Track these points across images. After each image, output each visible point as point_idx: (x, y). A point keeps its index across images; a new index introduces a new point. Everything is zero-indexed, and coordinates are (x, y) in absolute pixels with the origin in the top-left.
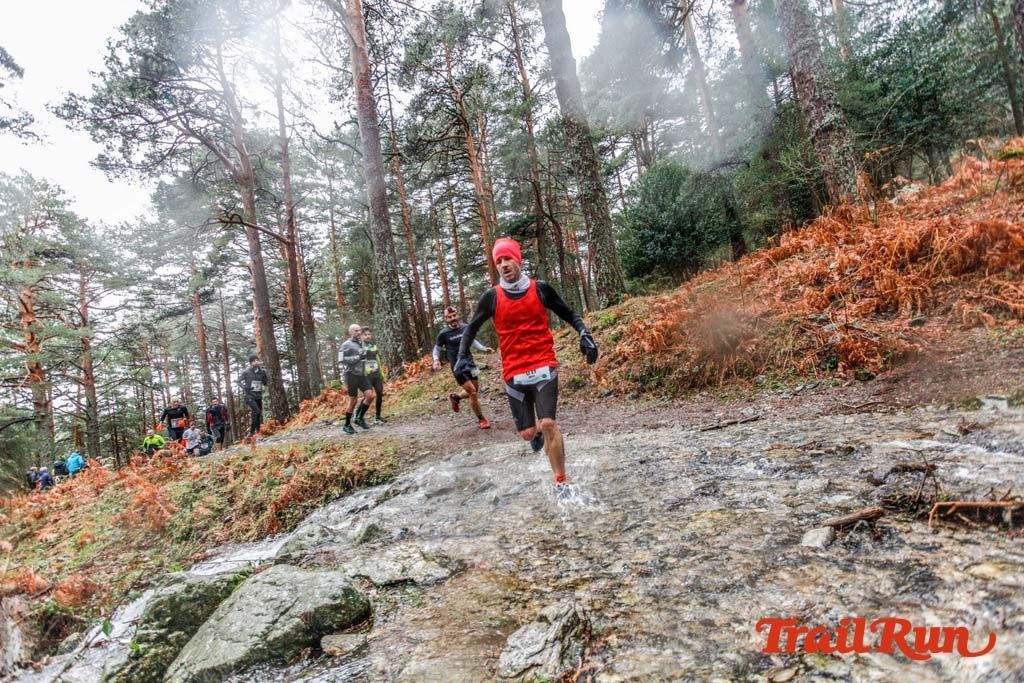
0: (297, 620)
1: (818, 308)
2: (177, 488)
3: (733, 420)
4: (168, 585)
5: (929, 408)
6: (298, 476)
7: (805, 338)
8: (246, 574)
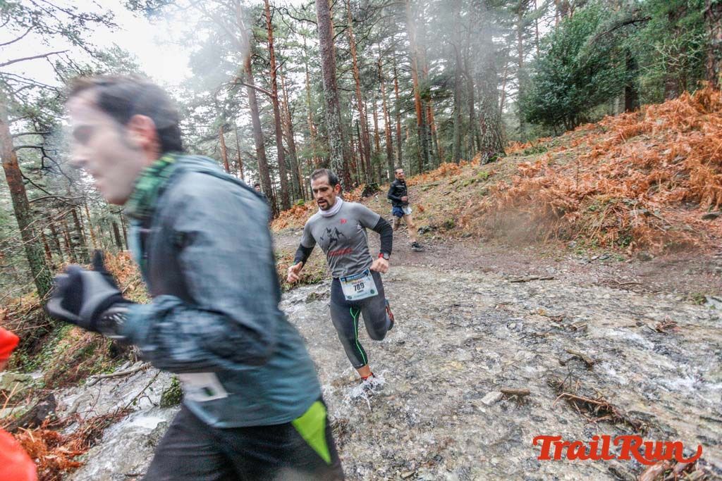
1: (636, 192)
3: (536, 276)
7: (614, 218)
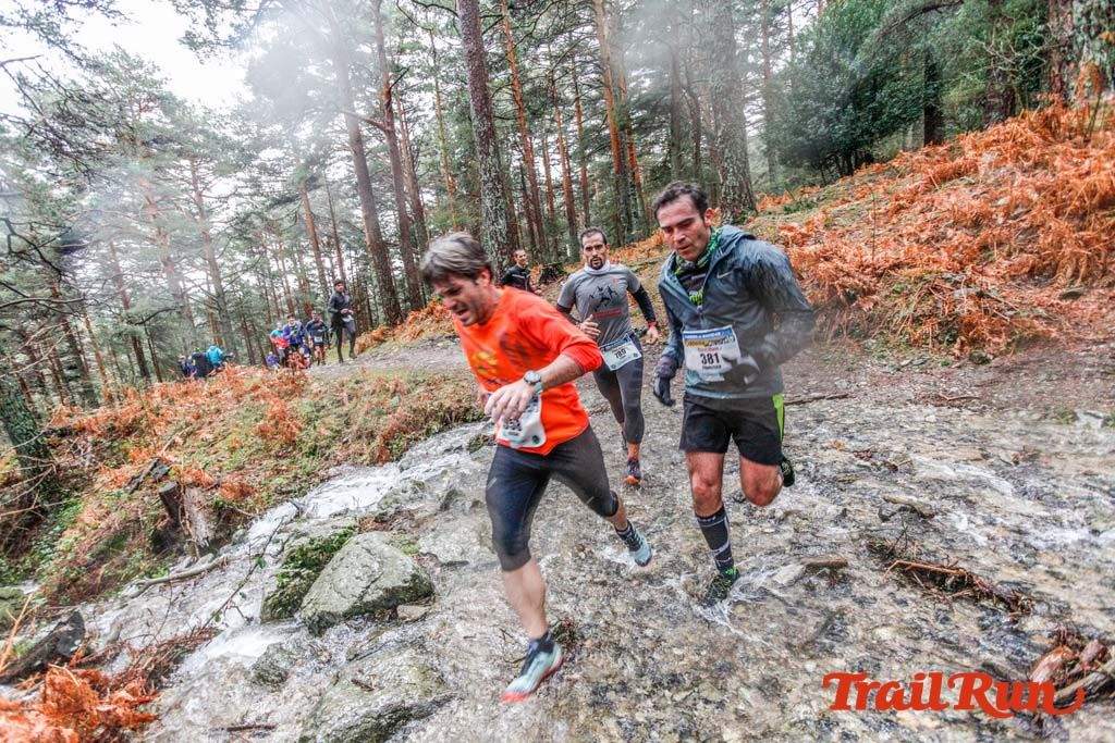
0: (381, 592)
1: (961, 263)
2: (302, 405)
3: (821, 394)
4: (297, 538)
5: (1021, 414)
6: (402, 408)
7: (931, 302)
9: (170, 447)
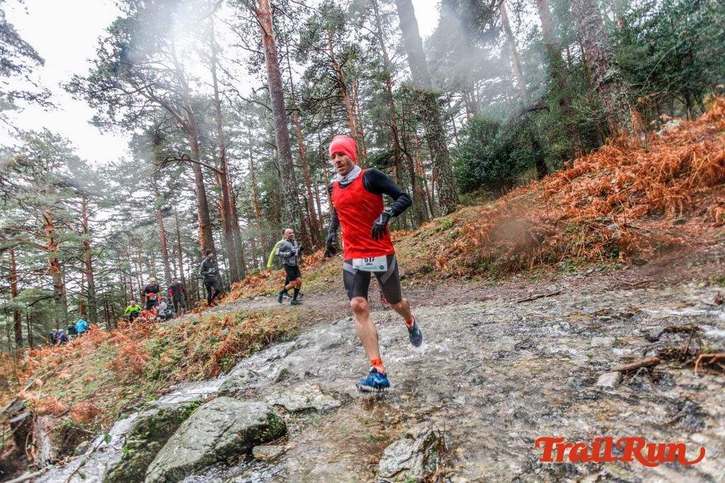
0: (236, 435)
1: (603, 212)
2: (150, 344)
3: (540, 295)
4: (146, 410)
5: (691, 285)
6: (231, 335)
7: (593, 234)
8: (199, 403)
9: (30, 388)
